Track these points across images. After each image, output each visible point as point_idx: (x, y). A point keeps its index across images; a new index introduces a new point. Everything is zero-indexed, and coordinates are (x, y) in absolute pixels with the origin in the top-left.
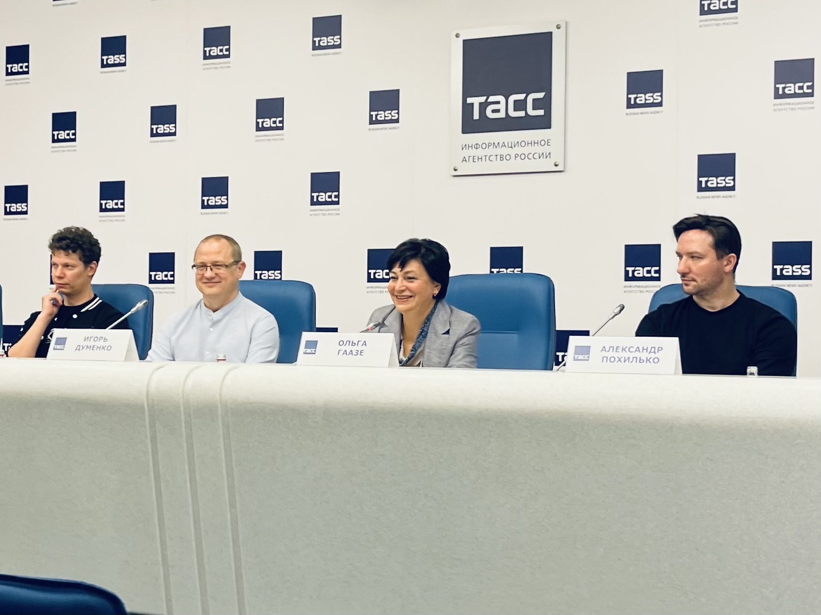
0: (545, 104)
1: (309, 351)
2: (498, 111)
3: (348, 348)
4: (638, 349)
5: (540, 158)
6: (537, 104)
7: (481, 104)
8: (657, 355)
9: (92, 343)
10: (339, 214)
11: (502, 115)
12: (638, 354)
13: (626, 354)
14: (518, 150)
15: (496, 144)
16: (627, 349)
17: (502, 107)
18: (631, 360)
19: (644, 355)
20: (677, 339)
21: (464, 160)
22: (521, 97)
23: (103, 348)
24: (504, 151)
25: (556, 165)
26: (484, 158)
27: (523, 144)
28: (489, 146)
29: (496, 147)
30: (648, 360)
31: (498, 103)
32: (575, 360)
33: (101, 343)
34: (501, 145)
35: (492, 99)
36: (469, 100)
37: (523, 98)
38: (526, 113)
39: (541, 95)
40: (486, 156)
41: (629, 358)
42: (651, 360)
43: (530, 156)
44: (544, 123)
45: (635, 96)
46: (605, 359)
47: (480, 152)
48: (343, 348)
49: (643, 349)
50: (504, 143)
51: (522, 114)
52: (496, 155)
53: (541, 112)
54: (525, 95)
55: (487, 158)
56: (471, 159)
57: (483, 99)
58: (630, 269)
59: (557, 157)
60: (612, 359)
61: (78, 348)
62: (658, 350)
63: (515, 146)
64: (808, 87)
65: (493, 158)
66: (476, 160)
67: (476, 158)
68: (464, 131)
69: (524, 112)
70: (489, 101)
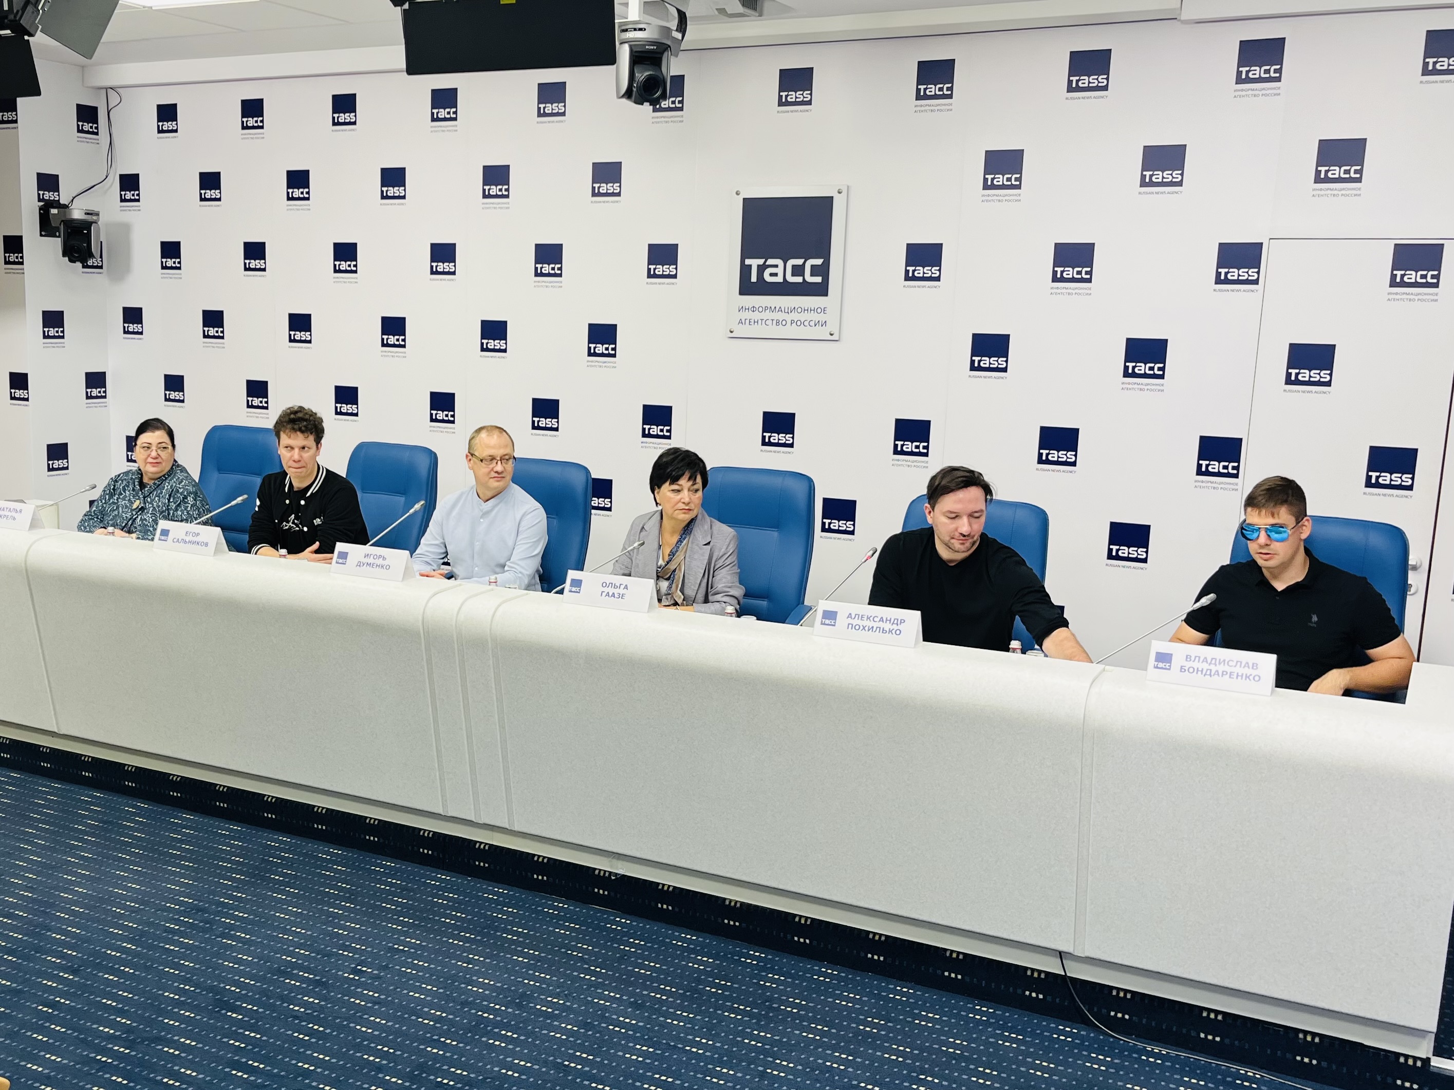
0: (823, 271)
1: (574, 589)
2: (776, 275)
3: (611, 590)
4: (882, 620)
5: (815, 325)
6: (815, 271)
7: (758, 266)
8: (900, 627)
9: (371, 560)
10: (615, 367)
11: (780, 279)
12: (881, 625)
13: (870, 624)
14: (794, 316)
15: (773, 308)
16: (871, 619)
17: (780, 271)
18: (874, 629)
19: (887, 626)
20: (919, 613)
21: (741, 322)
22: (799, 262)
23: (382, 566)
24: (780, 316)
25: (831, 335)
27: (799, 310)
28: (765, 310)
29: (773, 312)
30: (890, 631)
31: (776, 266)
32: (822, 624)
33: (380, 562)
34: (777, 310)
35: (770, 262)
36: (748, 262)
37: (801, 264)
38: (804, 279)
39: (819, 262)
40: (762, 320)
41: (873, 627)
42: (893, 632)
43: (806, 323)
44: (821, 290)
45: (914, 268)
46: (850, 626)
47: (756, 316)
48: (606, 590)
49: (887, 620)
50: (780, 307)
51: (799, 279)
52: (773, 320)
53: (818, 279)
54: (803, 261)
55: (764, 321)
56: (747, 321)
57: (761, 261)
58: (899, 443)
59: (832, 326)
60: (857, 627)
61: (359, 564)
62: (901, 622)
63: (791, 312)
64: (1087, 273)
65: (769, 322)
66: (752, 323)
67: (752, 321)
68: (742, 293)
69: (801, 278)
70: (767, 263)
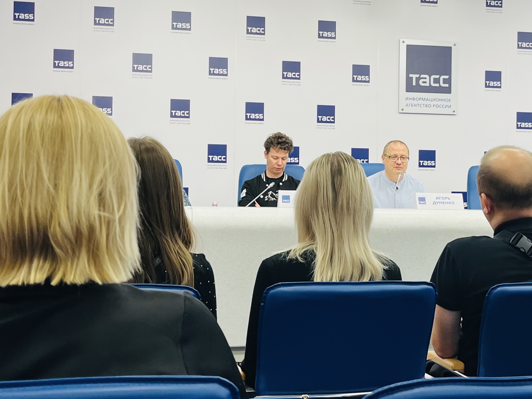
0: (448, 81)
2: (425, 82)
5: (445, 107)
6: (445, 81)
7: (417, 78)
9: (441, 200)
10: (334, 128)
11: (427, 84)
14: (435, 103)
15: (424, 99)
17: (427, 80)
21: (407, 105)
22: (438, 77)
23: (449, 203)
24: (428, 103)
25: (453, 112)
26: (417, 105)
27: (437, 100)
28: (420, 99)
29: (424, 101)
31: (426, 78)
33: (447, 200)
34: (426, 100)
35: (422, 76)
36: (411, 75)
37: (438, 78)
38: (440, 85)
40: (418, 104)
43: (441, 106)
44: (448, 90)
45: (489, 82)
47: (415, 102)
50: (427, 98)
51: (437, 85)
52: (424, 104)
53: (447, 85)
54: (439, 76)
56: (411, 105)
57: (418, 76)
59: (454, 108)
61: (435, 203)
63: (433, 101)
65: (422, 106)
66: (413, 106)
68: (407, 91)
69: (439, 84)
70: (421, 77)
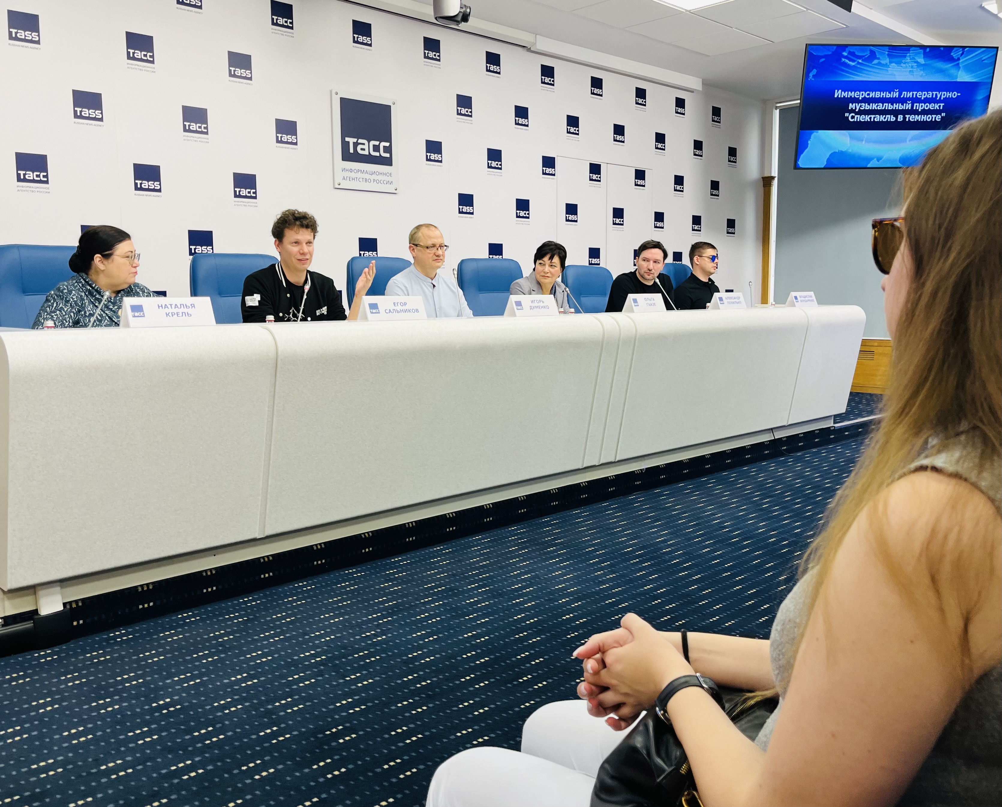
0: (389, 150)
2: (364, 149)
5: (387, 183)
6: (385, 149)
7: (354, 143)
10: (257, 206)
11: (366, 153)
14: (374, 177)
15: (362, 171)
17: (366, 147)
21: (344, 179)
24: (367, 176)
25: (395, 190)
26: (355, 179)
27: (377, 173)
28: (358, 171)
29: (362, 173)
31: (364, 144)
34: (365, 172)
35: (360, 141)
36: (347, 139)
37: (378, 144)
39: (387, 144)
40: (357, 178)
43: (382, 182)
44: (389, 162)
45: (430, 154)
47: (353, 175)
50: (367, 171)
51: (377, 154)
52: (363, 178)
53: (388, 155)
54: (378, 142)
56: (348, 178)
57: (355, 140)
59: (396, 184)
63: (373, 174)
64: (500, 164)
65: (361, 180)
66: (351, 180)
67: (351, 178)
68: (344, 159)
69: (379, 153)
70: (358, 142)
